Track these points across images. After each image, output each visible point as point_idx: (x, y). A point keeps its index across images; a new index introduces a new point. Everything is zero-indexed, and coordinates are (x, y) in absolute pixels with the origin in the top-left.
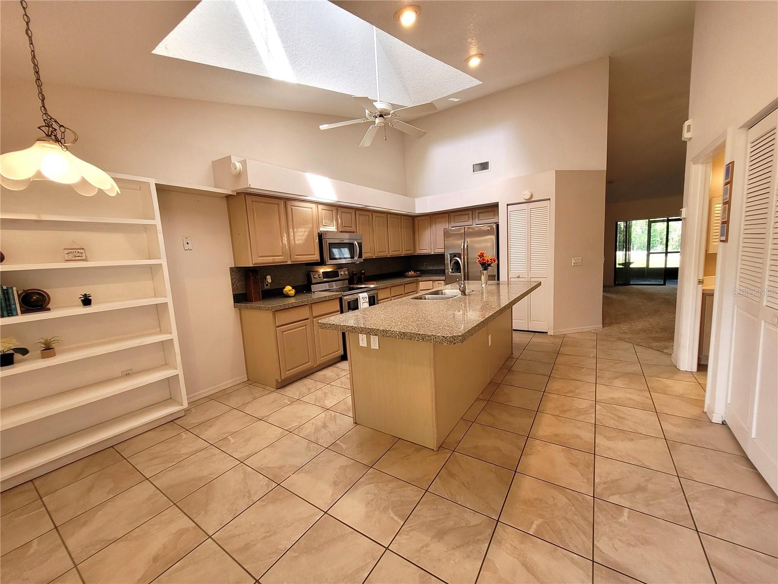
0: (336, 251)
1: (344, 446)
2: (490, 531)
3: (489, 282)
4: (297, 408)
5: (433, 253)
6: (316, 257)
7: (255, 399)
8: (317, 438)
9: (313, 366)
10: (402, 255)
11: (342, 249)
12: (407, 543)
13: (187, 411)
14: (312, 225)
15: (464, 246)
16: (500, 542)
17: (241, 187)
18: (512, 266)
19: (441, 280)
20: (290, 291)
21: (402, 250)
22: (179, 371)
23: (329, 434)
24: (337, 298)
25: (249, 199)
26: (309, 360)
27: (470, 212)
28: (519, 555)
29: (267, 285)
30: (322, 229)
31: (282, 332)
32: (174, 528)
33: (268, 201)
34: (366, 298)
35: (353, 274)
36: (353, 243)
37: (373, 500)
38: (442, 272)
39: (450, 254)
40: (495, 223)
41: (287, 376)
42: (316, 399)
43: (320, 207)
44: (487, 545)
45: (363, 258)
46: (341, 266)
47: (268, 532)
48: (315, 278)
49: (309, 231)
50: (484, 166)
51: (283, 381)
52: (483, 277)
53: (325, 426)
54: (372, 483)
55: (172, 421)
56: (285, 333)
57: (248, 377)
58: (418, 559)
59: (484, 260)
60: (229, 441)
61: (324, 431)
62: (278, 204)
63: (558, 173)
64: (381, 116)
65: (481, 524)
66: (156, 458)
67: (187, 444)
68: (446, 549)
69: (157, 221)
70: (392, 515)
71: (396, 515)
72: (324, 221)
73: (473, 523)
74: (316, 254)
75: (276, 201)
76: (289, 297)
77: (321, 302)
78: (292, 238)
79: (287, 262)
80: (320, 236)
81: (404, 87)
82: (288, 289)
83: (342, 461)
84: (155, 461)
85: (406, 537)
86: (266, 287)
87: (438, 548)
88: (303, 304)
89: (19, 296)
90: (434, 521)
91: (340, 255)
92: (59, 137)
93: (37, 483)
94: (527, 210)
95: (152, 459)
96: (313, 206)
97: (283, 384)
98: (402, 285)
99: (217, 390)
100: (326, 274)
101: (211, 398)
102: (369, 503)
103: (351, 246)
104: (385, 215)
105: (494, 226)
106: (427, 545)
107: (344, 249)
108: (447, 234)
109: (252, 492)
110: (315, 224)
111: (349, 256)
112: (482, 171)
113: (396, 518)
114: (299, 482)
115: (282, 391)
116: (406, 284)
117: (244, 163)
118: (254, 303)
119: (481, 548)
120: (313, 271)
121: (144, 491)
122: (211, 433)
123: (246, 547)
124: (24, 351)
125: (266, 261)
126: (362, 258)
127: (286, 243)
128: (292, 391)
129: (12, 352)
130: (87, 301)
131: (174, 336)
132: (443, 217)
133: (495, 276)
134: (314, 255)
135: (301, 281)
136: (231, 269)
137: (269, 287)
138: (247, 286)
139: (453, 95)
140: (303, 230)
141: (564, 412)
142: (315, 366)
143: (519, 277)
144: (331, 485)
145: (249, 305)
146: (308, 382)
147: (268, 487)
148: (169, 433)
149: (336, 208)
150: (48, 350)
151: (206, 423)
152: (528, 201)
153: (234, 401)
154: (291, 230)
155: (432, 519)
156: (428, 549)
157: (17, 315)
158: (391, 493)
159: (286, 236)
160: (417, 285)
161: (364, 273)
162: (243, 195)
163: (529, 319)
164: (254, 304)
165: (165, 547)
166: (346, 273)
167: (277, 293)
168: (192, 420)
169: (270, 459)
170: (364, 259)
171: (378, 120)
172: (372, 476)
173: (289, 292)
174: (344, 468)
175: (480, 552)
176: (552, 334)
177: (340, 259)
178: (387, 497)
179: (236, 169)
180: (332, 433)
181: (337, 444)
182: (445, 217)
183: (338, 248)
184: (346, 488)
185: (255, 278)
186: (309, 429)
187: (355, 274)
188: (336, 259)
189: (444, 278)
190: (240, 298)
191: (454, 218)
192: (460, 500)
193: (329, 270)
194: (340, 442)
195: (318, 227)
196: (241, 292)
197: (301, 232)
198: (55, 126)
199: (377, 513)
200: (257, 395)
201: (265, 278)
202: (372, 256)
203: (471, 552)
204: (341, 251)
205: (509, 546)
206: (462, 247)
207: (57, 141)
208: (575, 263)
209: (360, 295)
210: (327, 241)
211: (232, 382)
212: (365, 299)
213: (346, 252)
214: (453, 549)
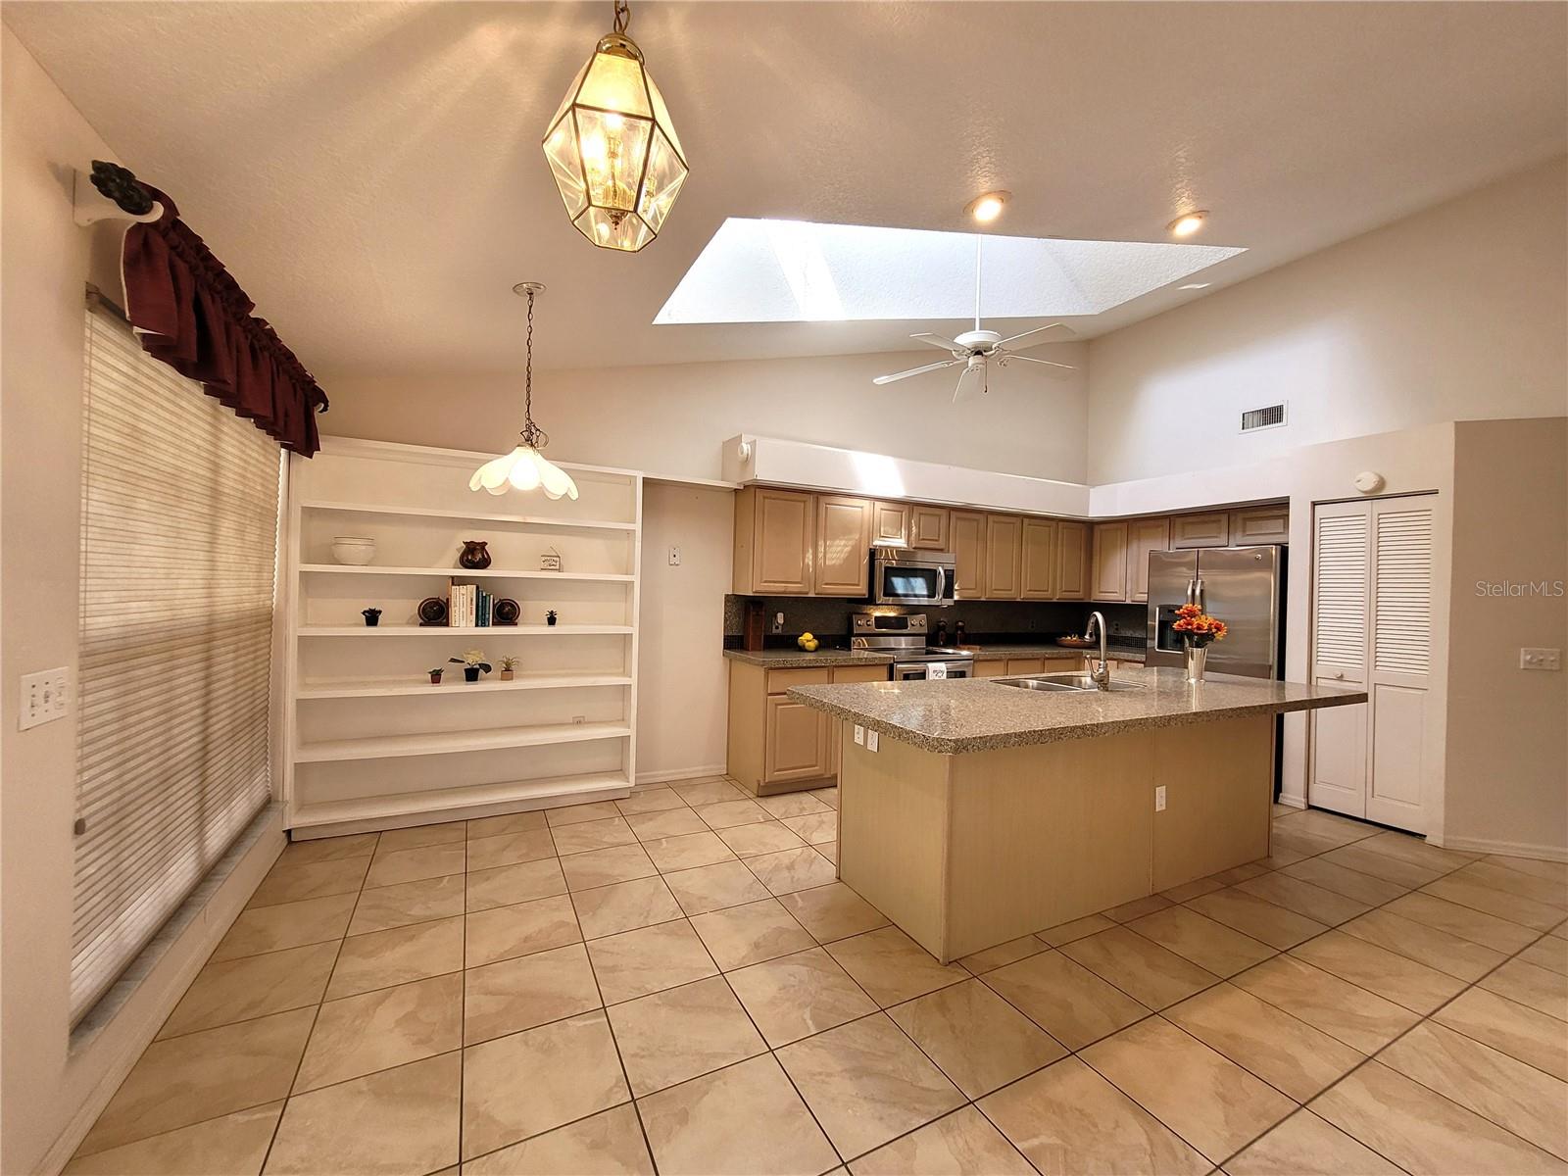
0: (899, 583)
1: (800, 903)
2: (945, 1108)
3: (1208, 675)
4: (770, 830)
5: (1128, 602)
6: (861, 589)
7: (721, 801)
8: (770, 879)
9: (822, 775)
10: (1055, 600)
11: (912, 580)
12: (800, 1060)
13: (633, 793)
14: (861, 534)
15: (1193, 591)
16: (949, 1130)
17: (748, 478)
18: (1323, 647)
19: (1139, 662)
20: (808, 641)
21: (1054, 589)
22: (631, 732)
23: (789, 879)
24: (884, 665)
25: (760, 494)
26: (817, 762)
27: (1224, 518)
28: (969, 1162)
29: (777, 628)
30: (877, 543)
31: (777, 705)
32: (557, 917)
33: (793, 498)
34: (942, 672)
35: (938, 626)
36: (935, 571)
37: (794, 986)
38: (1140, 644)
39: (1161, 607)
40: (1276, 545)
41: (773, 779)
42: (803, 827)
43: (879, 505)
44: (924, 1122)
45: (956, 598)
46: (915, 610)
47: (644, 964)
48: (860, 624)
49: (853, 547)
50: (1272, 415)
51: (768, 785)
52: (1191, 663)
53: (791, 867)
54: (807, 966)
55: (612, 801)
56: (780, 707)
57: (727, 770)
58: (803, 1083)
59: (1188, 624)
60: (661, 844)
61: (786, 874)
62: (804, 502)
63: (1461, 428)
64: (978, 353)
65: (937, 1091)
66: (578, 837)
67: (616, 832)
68: (854, 1094)
69: (638, 526)
70: (807, 1016)
71: (812, 1018)
72: (882, 529)
73: (926, 1084)
74: (861, 583)
75: (805, 497)
76: (806, 651)
77: (851, 666)
78: (821, 555)
79: (807, 593)
80: (873, 554)
81: (1072, 281)
82: (807, 639)
83: (787, 921)
84: (574, 841)
85: (807, 1050)
86: (774, 631)
87: (843, 1086)
88: (817, 664)
89: (494, 606)
90: (863, 1052)
91: (906, 589)
92: (534, 442)
93: (470, 824)
94: (1368, 517)
95: (573, 837)
96: (866, 503)
97: (770, 791)
98: (1038, 659)
99: (682, 777)
100: (881, 622)
101: (669, 785)
102: (784, 988)
103: (930, 576)
104: (1018, 521)
105: (1274, 551)
106: (829, 1075)
107: (916, 579)
108: (1157, 563)
109: (652, 914)
110: (865, 533)
111: (925, 593)
112: (1267, 426)
113: (810, 1022)
114: (711, 925)
115: (763, 802)
116: (1048, 659)
117: (753, 444)
118: (750, 653)
119: (911, 1119)
120: (859, 614)
121: (550, 868)
122: (645, 829)
123: (613, 969)
124: (487, 668)
125: (775, 590)
126: (952, 597)
127: (810, 563)
128: (776, 806)
129: (478, 666)
130: (552, 621)
131: (633, 681)
132: (1158, 527)
133: (1270, 667)
134: (858, 585)
135: (836, 628)
136: (727, 596)
137: (779, 631)
138: (745, 625)
139: (1189, 279)
140: (843, 543)
141: (1302, 1004)
142: (826, 776)
143: (1341, 678)
144: (750, 945)
145: (743, 655)
146: (807, 799)
147: (673, 915)
148: (603, 813)
149: (908, 507)
150: (508, 672)
151: (646, 815)
152: (1374, 496)
153: (694, 798)
154: (821, 543)
155: (862, 1048)
156: (827, 1079)
157: (489, 626)
158: (826, 989)
159: (811, 551)
160: (1079, 663)
161: (962, 628)
162: (753, 490)
163: (1369, 789)
164: (749, 655)
165: (540, 931)
166: (924, 622)
167: (788, 642)
168: (636, 806)
169: (694, 883)
170: (955, 601)
171: (972, 361)
172: (813, 957)
173: (807, 644)
174: (781, 931)
175: (904, 1124)
176: (1439, 842)
177: (906, 596)
178: (816, 992)
179: (742, 453)
180: (795, 879)
181: (794, 897)
182: (1162, 526)
183: (903, 577)
184: (768, 956)
185: (758, 615)
186: (765, 865)
187: (943, 628)
188: (898, 595)
189: (1143, 657)
190: (734, 643)
191: (1183, 528)
192: (929, 1046)
193: (892, 614)
194: (799, 895)
195: (871, 538)
196: (735, 634)
197: (838, 546)
198: (533, 430)
199: (788, 1004)
200: (726, 797)
201: (776, 617)
202: (979, 595)
203: (890, 1115)
204: (910, 583)
205: (961, 1142)
206: (1189, 592)
207: (532, 445)
208: (1526, 662)
209: (930, 665)
210: (882, 563)
211: (704, 770)
212: (940, 674)
213: (919, 585)
214: (865, 1098)
